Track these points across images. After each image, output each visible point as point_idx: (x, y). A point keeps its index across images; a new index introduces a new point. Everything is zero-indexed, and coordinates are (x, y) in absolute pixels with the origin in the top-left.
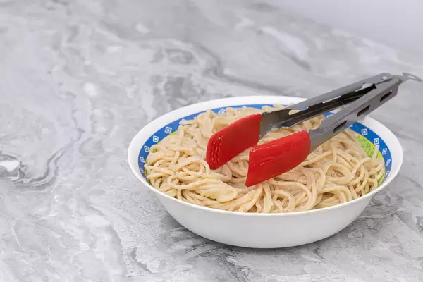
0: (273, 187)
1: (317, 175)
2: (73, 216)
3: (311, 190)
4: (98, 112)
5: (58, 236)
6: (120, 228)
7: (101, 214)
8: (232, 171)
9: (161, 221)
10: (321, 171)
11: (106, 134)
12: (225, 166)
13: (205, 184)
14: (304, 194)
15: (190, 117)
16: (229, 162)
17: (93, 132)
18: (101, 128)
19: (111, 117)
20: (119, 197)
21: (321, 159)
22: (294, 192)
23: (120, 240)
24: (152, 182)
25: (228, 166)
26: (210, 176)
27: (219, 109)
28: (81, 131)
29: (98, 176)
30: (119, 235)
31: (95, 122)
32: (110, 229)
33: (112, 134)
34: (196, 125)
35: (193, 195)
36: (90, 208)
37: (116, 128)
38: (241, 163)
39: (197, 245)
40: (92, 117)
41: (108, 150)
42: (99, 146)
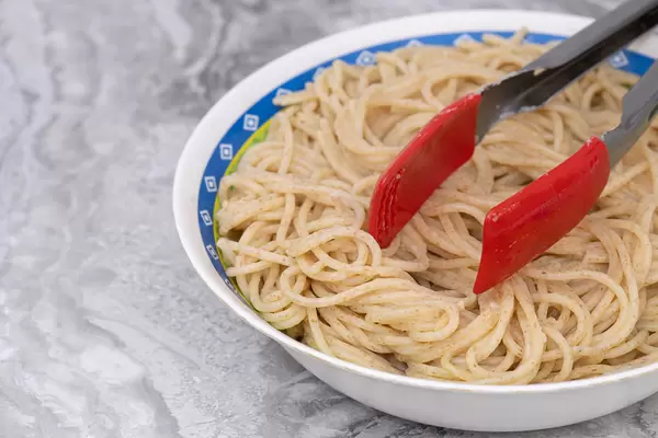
0: (534, 285)
1: (627, 237)
2: (52, 354)
3: (623, 283)
4: (60, 39)
5: (27, 420)
6: (169, 384)
7: (118, 344)
8: (426, 241)
9: (261, 353)
10: (637, 229)
11: (88, 101)
12: (408, 228)
13: (373, 292)
14: (608, 297)
15: (298, 83)
16: (417, 218)
17: (58, 97)
18: (75, 87)
19: (92, 51)
20: (151, 288)
21: (624, 186)
22: (581, 290)
23: (175, 421)
24: (242, 283)
25: (415, 228)
26: (382, 271)
27: (357, 53)
28: (31, 97)
29: (90, 228)
30: (169, 404)
31: (57, 70)
32: (145, 389)
33: (103, 99)
34: (313, 105)
35: (348, 318)
36: (87, 326)
37: (108, 82)
38: (446, 221)
39: (359, 423)
40: (49, 53)
41: (102, 148)
42: (78, 140)
